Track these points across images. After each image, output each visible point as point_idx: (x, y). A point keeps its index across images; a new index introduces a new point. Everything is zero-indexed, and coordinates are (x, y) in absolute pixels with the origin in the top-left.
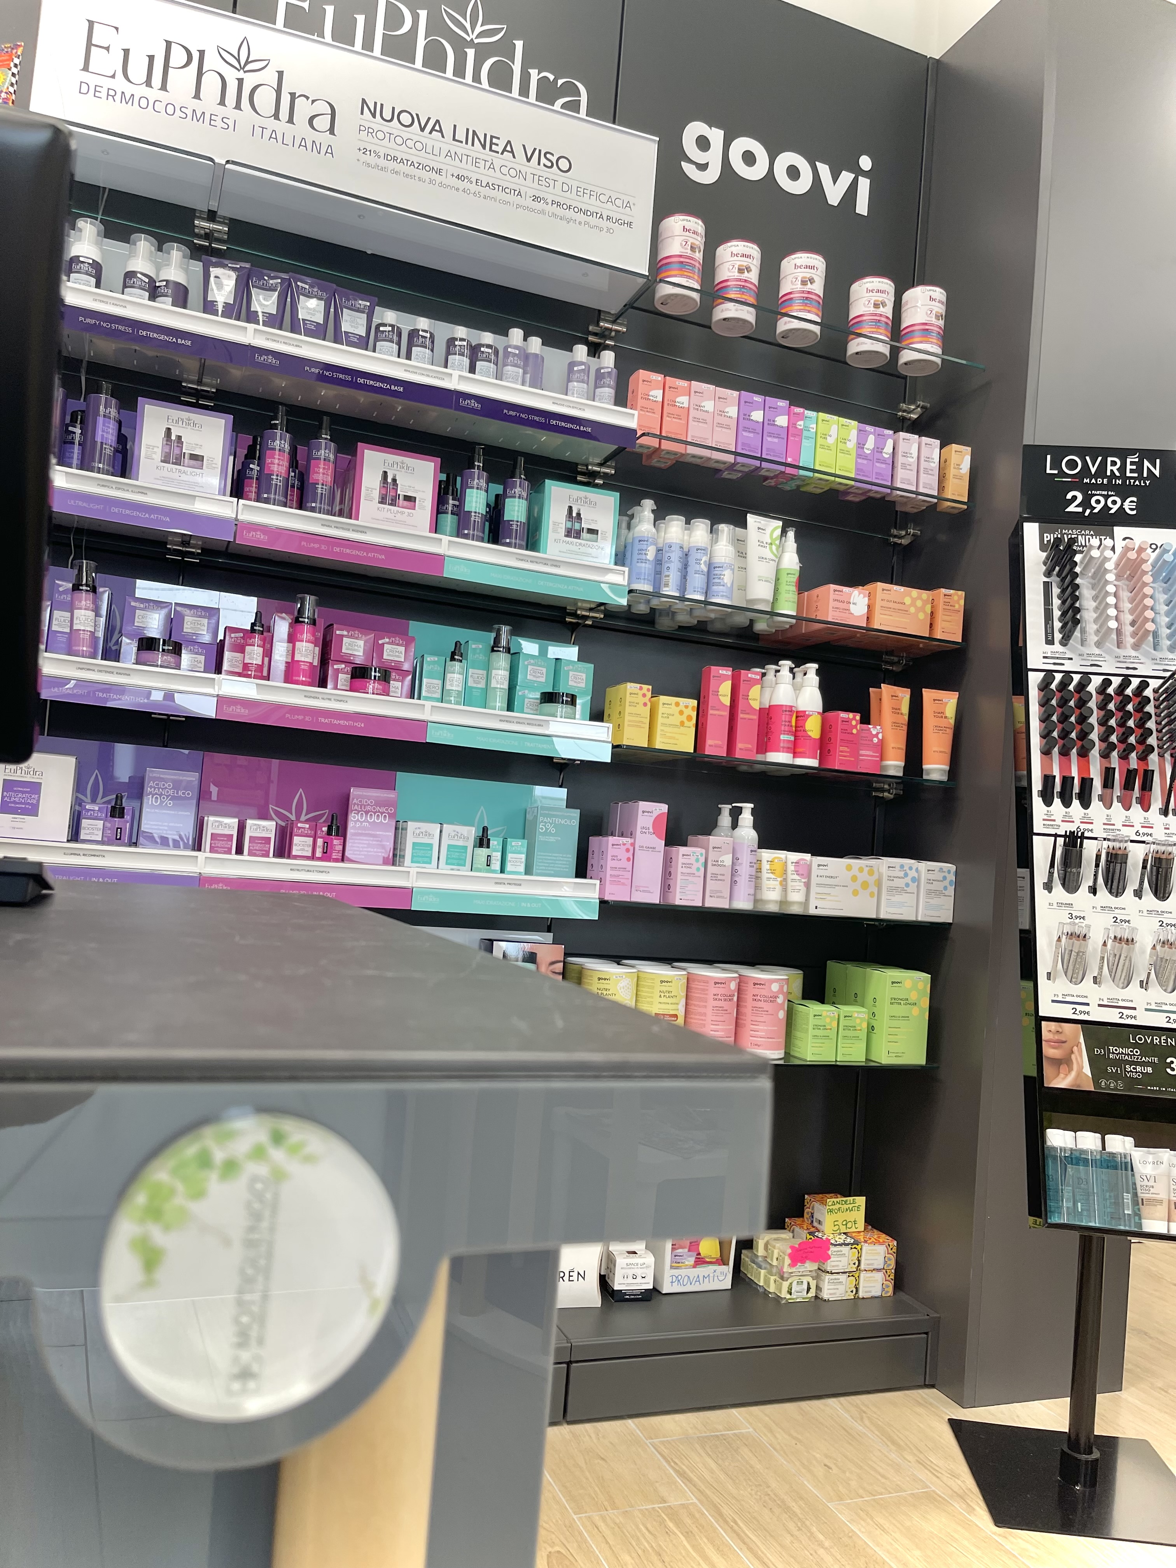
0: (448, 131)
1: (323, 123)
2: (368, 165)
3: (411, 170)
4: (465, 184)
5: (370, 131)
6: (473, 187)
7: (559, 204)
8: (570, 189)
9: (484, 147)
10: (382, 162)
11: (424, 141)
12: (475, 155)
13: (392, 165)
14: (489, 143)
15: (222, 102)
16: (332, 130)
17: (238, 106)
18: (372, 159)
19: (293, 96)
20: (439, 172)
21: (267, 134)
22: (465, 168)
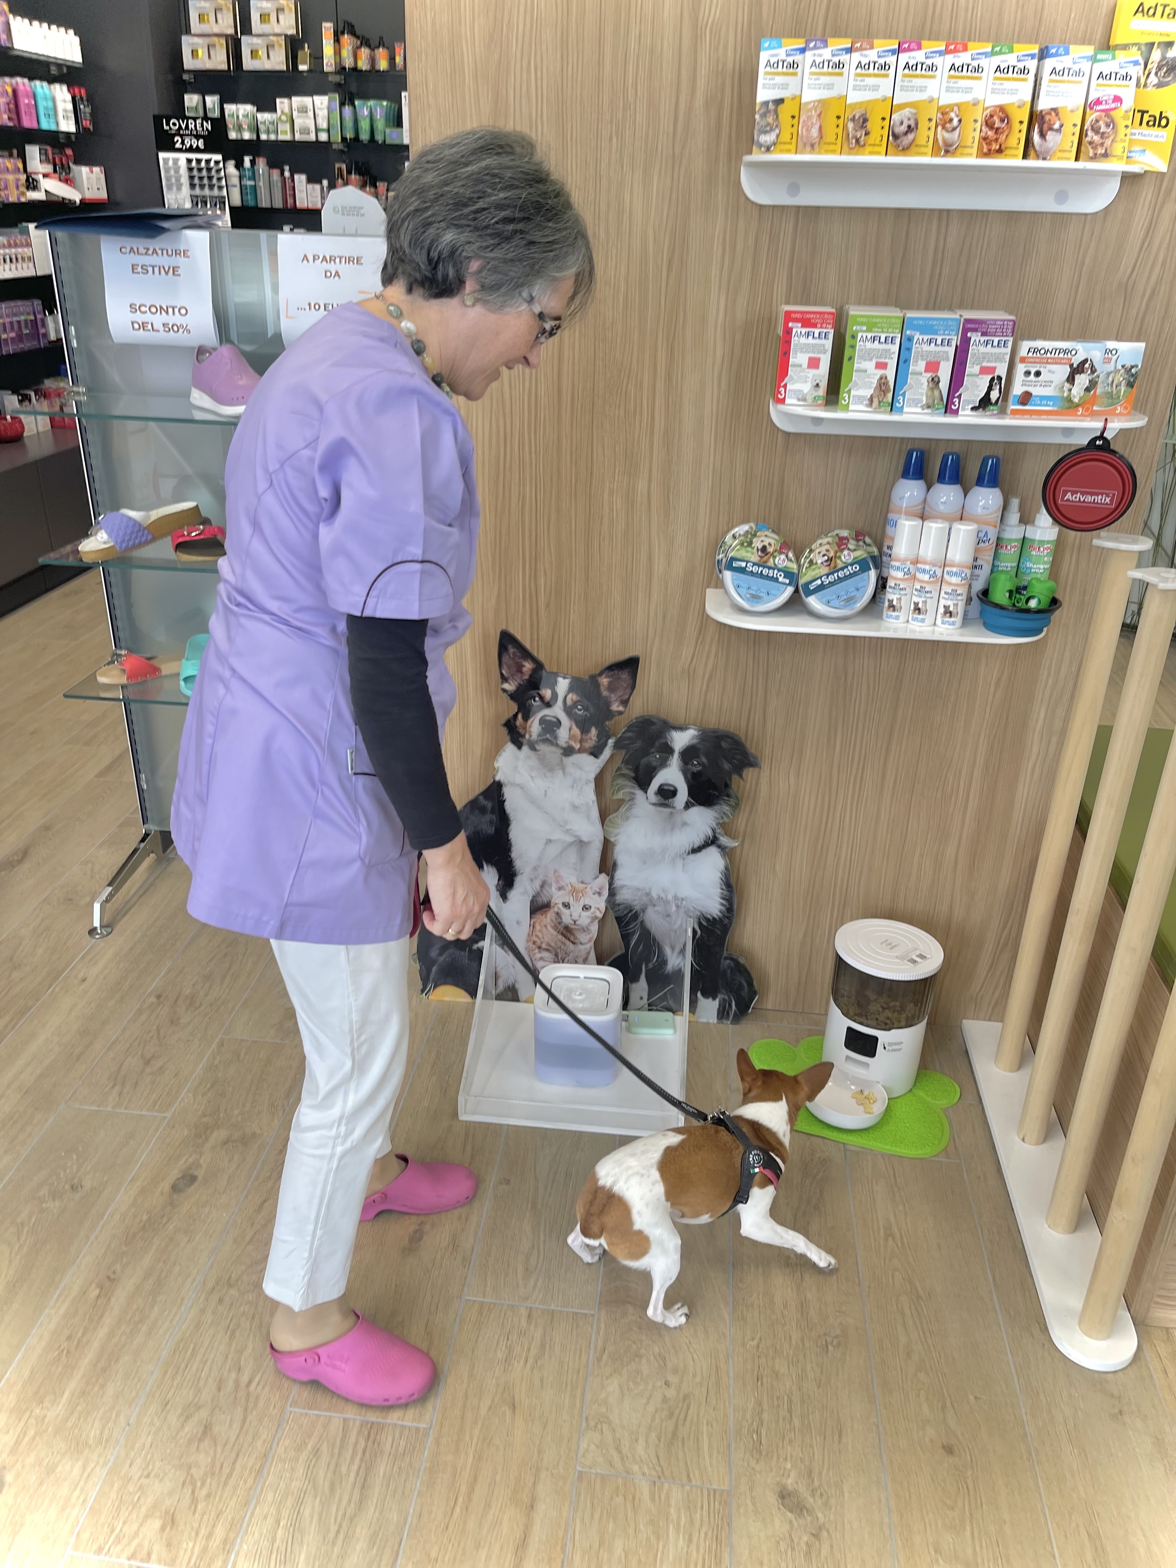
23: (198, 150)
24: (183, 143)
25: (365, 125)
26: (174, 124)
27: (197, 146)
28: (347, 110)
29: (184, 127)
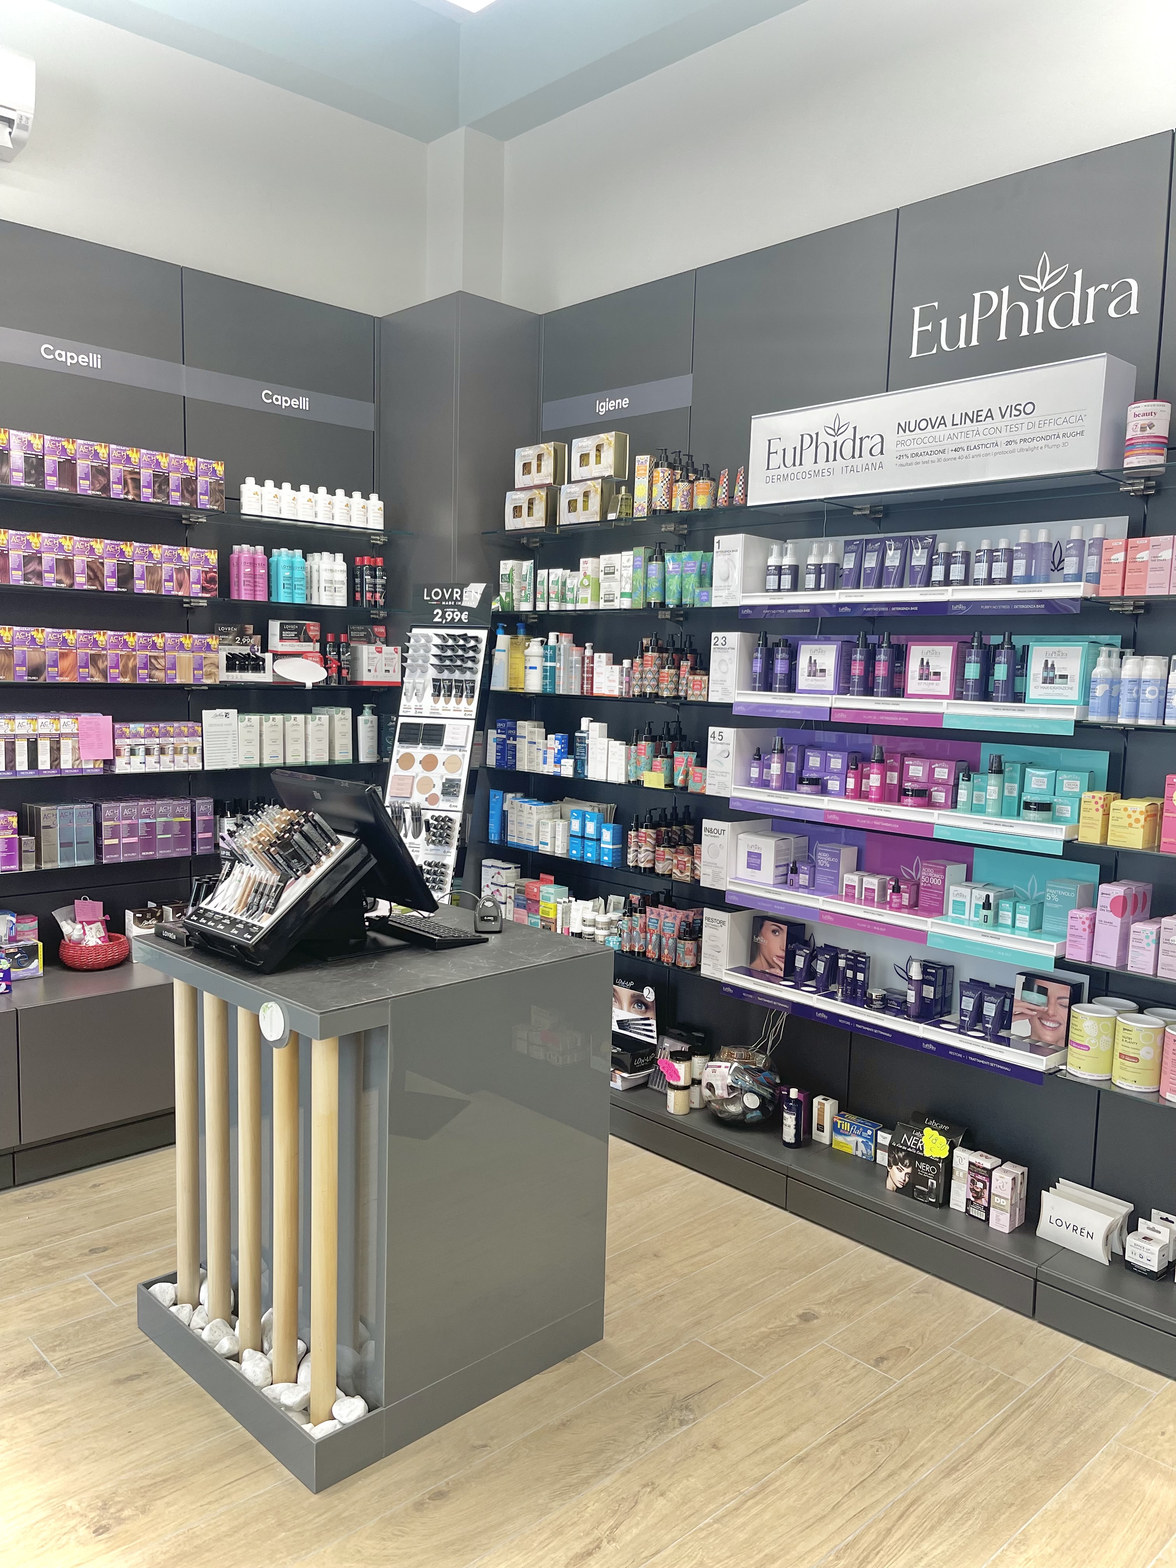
0: (949, 422)
1: (878, 449)
2: (902, 465)
3: (927, 458)
4: (961, 453)
5: (903, 443)
6: (966, 453)
7: (1025, 440)
8: (1034, 425)
9: (972, 421)
10: (910, 460)
11: (933, 434)
12: (965, 430)
13: (917, 459)
14: (974, 417)
15: (827, 461)
16: (882, 453)
17: (835, 460)
18: (904, 460)
19: (861, 439)
20: (943, 452)
21: (849, 468)
22: (962, 442)
23: (460, 625)
24: (443, 617)
25: (673, 585)
26: (437, 594)
27: (460, 619)
28: (655, 566)
29: (447, 597)
